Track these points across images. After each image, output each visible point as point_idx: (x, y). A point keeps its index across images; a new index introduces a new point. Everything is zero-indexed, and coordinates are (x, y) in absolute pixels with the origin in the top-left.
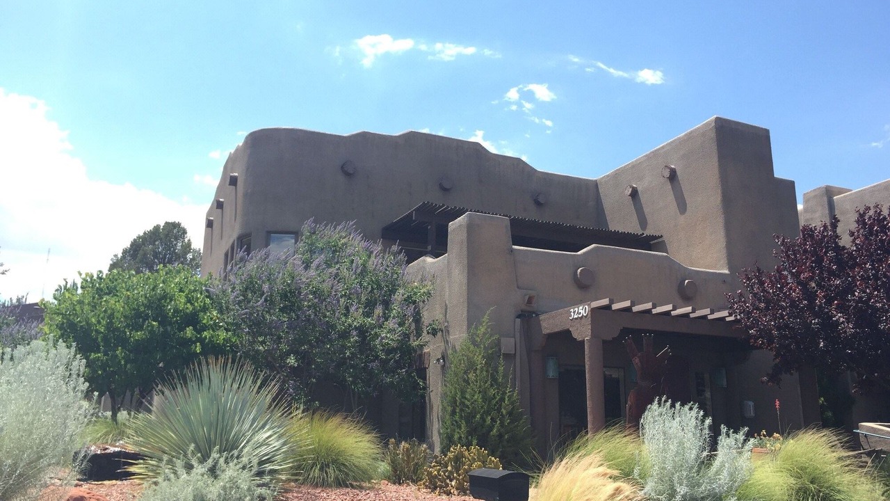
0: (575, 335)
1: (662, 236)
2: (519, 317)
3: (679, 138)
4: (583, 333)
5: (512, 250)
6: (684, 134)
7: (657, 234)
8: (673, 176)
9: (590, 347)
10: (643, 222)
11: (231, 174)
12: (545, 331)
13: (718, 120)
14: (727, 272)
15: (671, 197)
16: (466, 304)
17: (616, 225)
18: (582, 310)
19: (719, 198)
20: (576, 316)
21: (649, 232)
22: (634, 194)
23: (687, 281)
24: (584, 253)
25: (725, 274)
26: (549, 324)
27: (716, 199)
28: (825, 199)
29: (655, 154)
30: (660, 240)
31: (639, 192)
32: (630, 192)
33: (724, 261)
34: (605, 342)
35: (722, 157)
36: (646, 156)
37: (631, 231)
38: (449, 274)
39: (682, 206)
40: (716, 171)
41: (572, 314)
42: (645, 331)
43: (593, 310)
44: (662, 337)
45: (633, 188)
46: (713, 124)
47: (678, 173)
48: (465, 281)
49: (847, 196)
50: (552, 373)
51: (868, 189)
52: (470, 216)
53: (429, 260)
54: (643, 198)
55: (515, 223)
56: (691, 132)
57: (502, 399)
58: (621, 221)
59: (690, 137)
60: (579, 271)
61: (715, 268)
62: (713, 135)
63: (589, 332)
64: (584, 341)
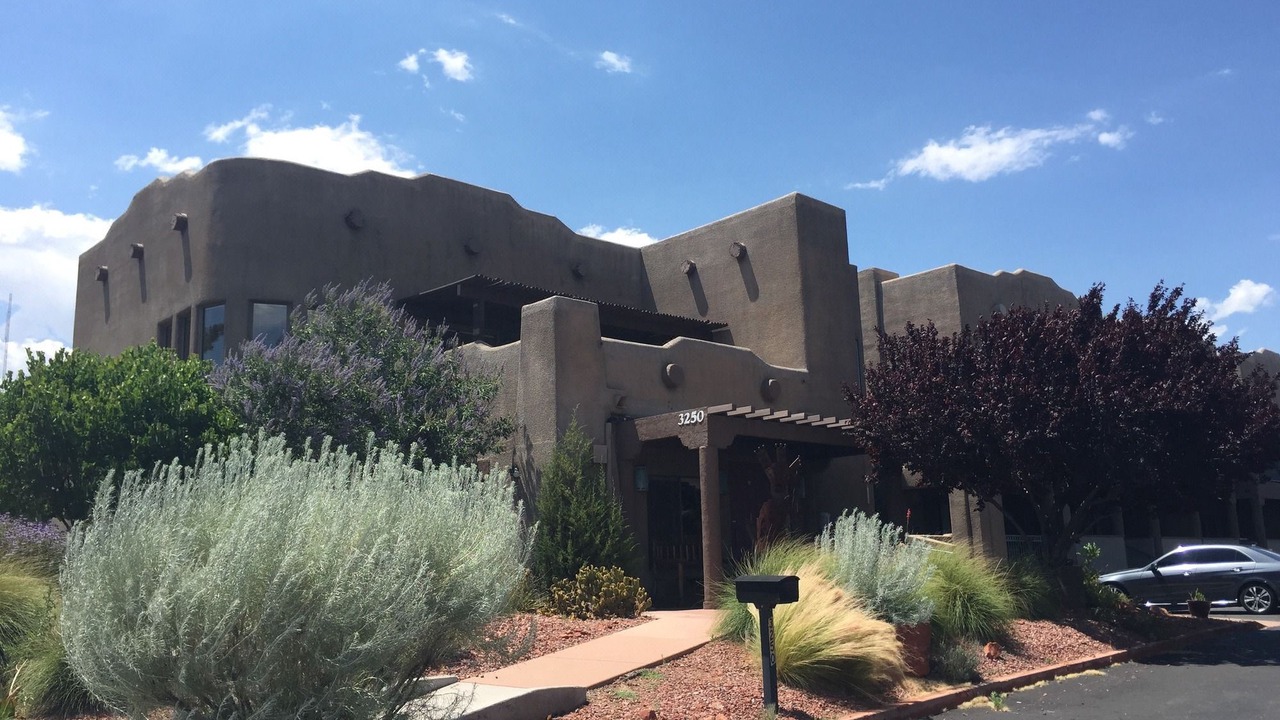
0: (686, 443)
1: (727, 325)
2: (609, 421)
3: (750, 212)
4: (699, 441)
5: (602, 343)
6: (757, 207)
7: (722, 322)
8: (743, 257)
9: (707, 457)
10: (703, 307)
11: (178, 215)
12: (644, 438)
13: (799, 196)
14: (805, 370)
15: (738, 281)
16: (554, 406)
17: (666, 308)
18: (696, 416)
19: (799, 287)
20: (687, 422)
21: (712, 318)
22: (692, 272)
23: (771, 381)
24: (672, 348)
25: (804, 373)
26: (648, 429)
27: (794, 287)
28: (873, 284)
29: (720, 227)
30: (724, 329)
31: (698, 271)
32: (687, 269)
33: (802, 358)
34: (720, 451)
35: (802, 241)
36: (708, 227)
37: (686, 316)
38: (525, 367)
39: (753, 292)
40: (795, 255)
41: (682, 419)
42: (778, 441)
43: (711, 417)
44: (793, 448)
45: (692, 264)
46: (793, 202)
47: (750, 252)
48: (553, 378)
49: (895, 282)
50: (642, 485)
51: (919, 276)
52: (557, 301)
53: (484, 348)
54: (704, 278)
55: (605, 311)
56: (766, 207)
57: (608, 515)
58: (674, 303)
59: (763, 213)
60: (669, 367)
61: (791, 365)
62: (793, 213)
63: (706, 440)
64: (698, 450)
